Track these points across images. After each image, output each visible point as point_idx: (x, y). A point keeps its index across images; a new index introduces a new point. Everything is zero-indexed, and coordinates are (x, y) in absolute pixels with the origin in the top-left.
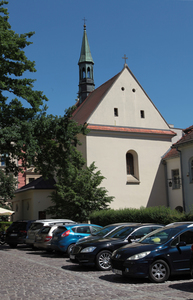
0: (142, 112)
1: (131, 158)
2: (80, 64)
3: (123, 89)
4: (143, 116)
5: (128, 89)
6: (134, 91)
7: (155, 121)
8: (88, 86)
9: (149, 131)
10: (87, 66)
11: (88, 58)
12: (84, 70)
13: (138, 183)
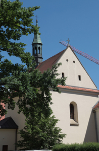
0: (79, 76)
1: (72, 107)
2: (33, 44)
3: (67, 60)
4: (80, 79)
5: (71, 61)
6: (74, 62)
7: (87, 83)
8: (39, 59)
9: (84, 90)
10: (38, 46)
11: (39, 41)
12: (36, 48)
13: (78, 125)
